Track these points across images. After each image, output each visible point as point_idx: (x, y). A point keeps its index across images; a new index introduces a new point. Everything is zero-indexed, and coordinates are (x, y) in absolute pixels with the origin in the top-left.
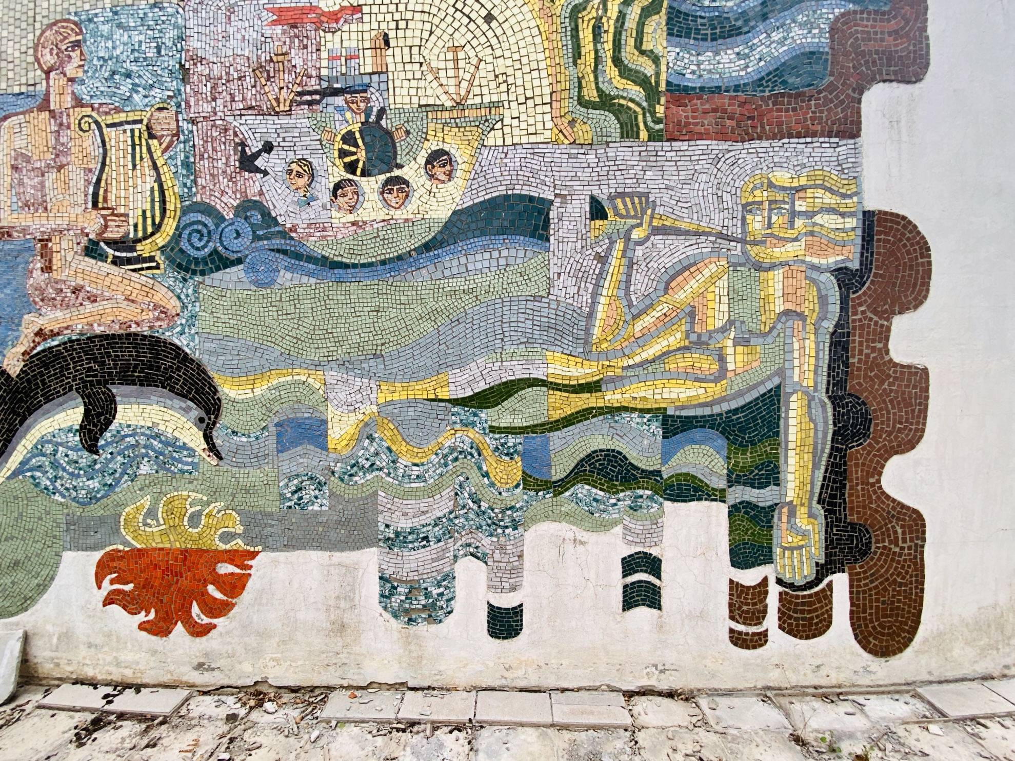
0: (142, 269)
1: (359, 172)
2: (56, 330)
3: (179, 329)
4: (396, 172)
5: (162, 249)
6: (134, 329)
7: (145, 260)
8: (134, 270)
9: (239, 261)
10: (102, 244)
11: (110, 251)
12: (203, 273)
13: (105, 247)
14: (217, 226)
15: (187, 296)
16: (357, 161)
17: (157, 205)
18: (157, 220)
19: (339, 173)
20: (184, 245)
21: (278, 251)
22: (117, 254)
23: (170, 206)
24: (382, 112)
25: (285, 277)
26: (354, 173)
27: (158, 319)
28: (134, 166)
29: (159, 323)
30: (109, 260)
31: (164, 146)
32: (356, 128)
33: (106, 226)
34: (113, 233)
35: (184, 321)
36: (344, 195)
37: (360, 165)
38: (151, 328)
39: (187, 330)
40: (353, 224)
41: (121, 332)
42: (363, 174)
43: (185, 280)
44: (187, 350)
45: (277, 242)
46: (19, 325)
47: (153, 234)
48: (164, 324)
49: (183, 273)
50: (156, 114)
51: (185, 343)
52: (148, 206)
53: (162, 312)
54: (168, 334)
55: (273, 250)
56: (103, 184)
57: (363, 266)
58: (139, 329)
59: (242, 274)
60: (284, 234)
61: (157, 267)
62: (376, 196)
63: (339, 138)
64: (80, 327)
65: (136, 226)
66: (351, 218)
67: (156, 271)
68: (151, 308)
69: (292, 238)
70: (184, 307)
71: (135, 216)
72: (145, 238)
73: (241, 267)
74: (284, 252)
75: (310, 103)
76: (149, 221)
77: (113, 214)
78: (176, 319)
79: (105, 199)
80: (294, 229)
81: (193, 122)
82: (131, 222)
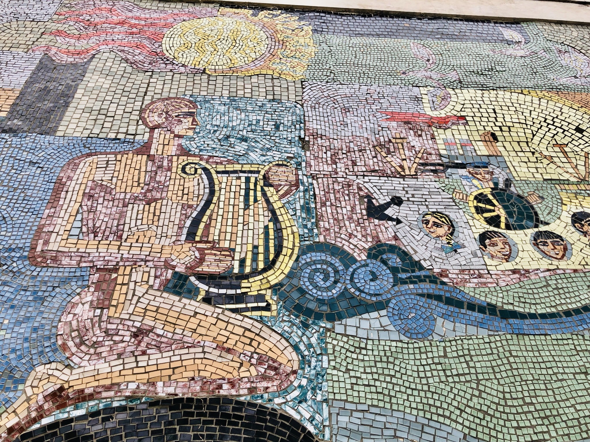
1: (503, 225)
2: (87, 391)
3: (296, 393)
4: (543, 228)
5: (275, 288)
6: (226, 391)
8: (233, 311)
9: (379, 306)
10: (192, 279)
11: (203, 287)
12: (331, 318)
13: (197, 282)
14: (347, 267)
15: (310, 346)
16: (498, 217)
19: (482, 226)
20: (305, 283)
21: (430, 296)
22: (212, 290)
24: (508, 182)
25: (445, 327)
26: (498, 226)
27: (264, 377)
29: (265, 384)
30: (200, 297)
31: (281, 193)
32: (487, 192)
33: (202, 260)
34: (211, 267)
35: (304, 382)
36: (494, 245)
37: (503, 219)
38: (252, 390)
39: (309, 395)
40: (514, 271)
41: (203, 395)
42: (508, 227)
43: (306, 326)
44: (310, 428)
46: (23, 381)
47: (265, 270)
48: (273, 386)
49: (303, 317)
50: (275, 169)
51: (307, 416)
53: (270, 367)
54: (277, 401)
55: (422, 295)
58: (233, 392)
59: (386, 321)
60: (433, 279)
61: (268, 308)
62: (530, 247)
63: (472, 198)
64: (132, 386)
65: (242, 262)
66: (509, 266)
67: (265, 313)
68: (254, 361)
69: (444, 284)
70: (304, 361)
73: (383, 312)
74: (439, 298)
75: (434, 171)
77: (212, 248)
78: (292, 378)
79: (207, 233)
80: (444, 273)
81: (313, 177)
82: (237, 256)
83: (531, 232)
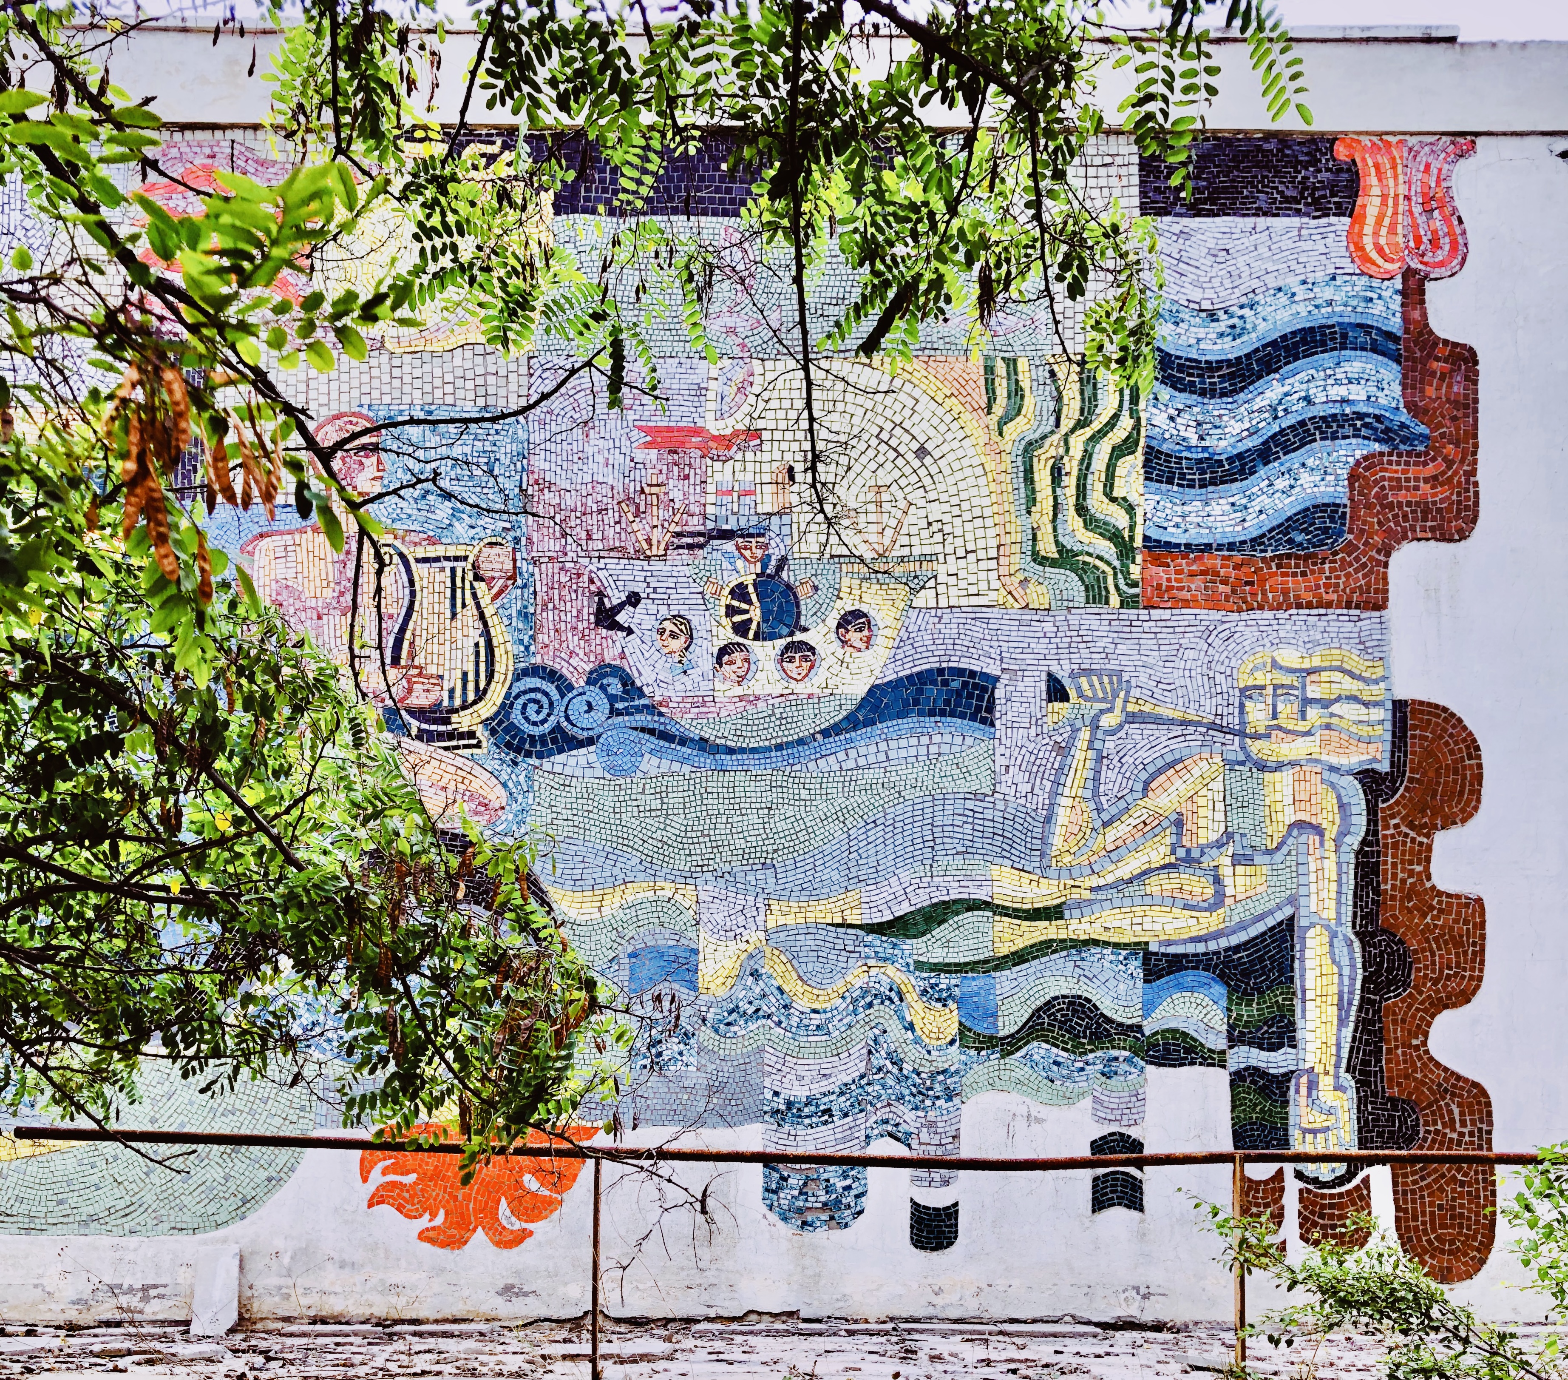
0: (457, 747)
1: (751, 634)
3: (503, 826)
4: (799, 637)
5: (486, 722)
7: (461, 736)
8: (446, 749)
9: (590, 741)
11: (415, 723)
12: (540, 756)
13: (408, 717)
14: (563, 696)
15: (518, 783)
16: (750, 620)
17: (482, 666)
18: (482, 685)
19: (727, 635)
20: (516, 717)
21: (643, 730)
22: (424, 726)
23: (499, 667)
24: (783, 562)
25: (650, 764)
26: (745, 635)
27: (475, 813)
28: (454, 615)
29: (476, 818)
30: (413, 735)
31: (495, 591)
33: (410, 691)
34: (420, 699)
35: (511, 817)
36: (731, 663)
37: (754, 626)
39: (514, 828)
40: (742, 698)
42: (756, 637)
43: (515, 763)
45: (642, 719)
47: (475, 702)
48: (483, 820)
49: (512, 755)
50: (487, 550)
52: (470, 668)
53: (480, 804)
55: (635, 729)
56: (408, 635)
57: (754, 751)
58: (449, 826)
59: (592, 758)
60: (651, 709)
61: (478, 746)
65: (452, 691)
66: (739, 691)
67: (475, 751)
68: (466, 798)
69: (661, 714)
70: (512, 798)
71: (453, 680)
72: (464, 707)
73: (592, 748)
74: (651, 732)
75: (690, 547)
76: (471, 686)
77: (420, 675)
78: (500, 813)
79: (412, 656)
80: (664, 702)
81: (535, 562)
82: (446, 686)
83: (781, 643)
